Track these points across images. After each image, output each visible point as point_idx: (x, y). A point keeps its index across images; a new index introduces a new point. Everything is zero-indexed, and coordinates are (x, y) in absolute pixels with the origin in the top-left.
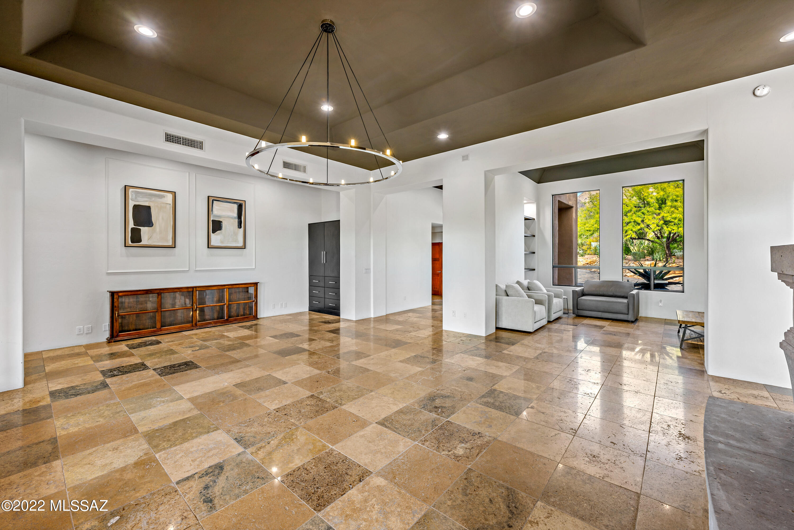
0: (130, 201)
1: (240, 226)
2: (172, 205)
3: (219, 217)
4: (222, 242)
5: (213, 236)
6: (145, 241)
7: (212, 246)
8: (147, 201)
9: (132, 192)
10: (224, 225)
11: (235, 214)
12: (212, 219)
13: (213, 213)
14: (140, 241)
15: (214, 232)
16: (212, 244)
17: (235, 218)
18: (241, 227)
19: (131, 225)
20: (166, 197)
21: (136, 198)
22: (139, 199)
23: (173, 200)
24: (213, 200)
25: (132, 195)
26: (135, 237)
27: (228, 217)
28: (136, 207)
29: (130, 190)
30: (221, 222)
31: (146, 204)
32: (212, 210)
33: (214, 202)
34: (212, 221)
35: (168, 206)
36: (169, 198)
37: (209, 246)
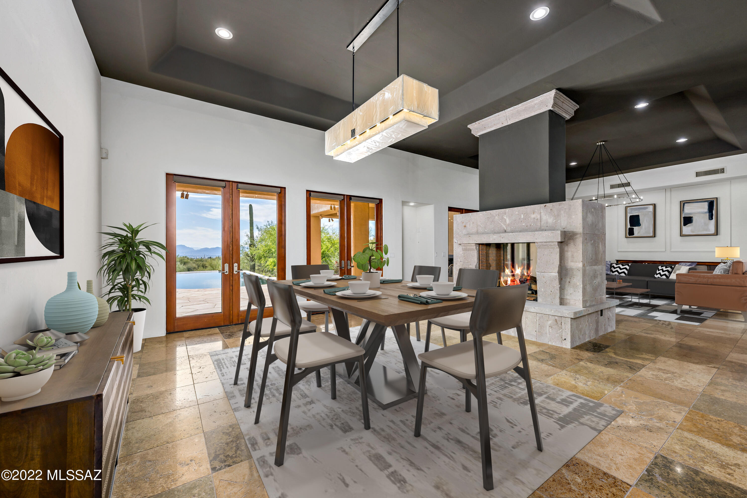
0: (628, 214)
2: (653, 212)
3: (690, 214)
4: (692, 231)
5: (684, 227)
6: (636, 235)
8: (637, 212)
9: (629, 209)
10: (694, 219)
11: (706, 210)
13: (684, 212)
14: (633, 234)
15: (685, 225)
16: (683, 234)
17: (706, 212)
18: (712, 219)
19: (629, 226)
21: (631, 212)
22: (633, 212)
23: (653, 209)
24: (684, 203)
25: (629, 211)
26: (631, 232)
27: (699, 213)
28: (631, 217)
29: (628, 208)
30: (692, 217)
31: (637, 214)
32: (683, 210)
33: (686, 204)
34: (684, 217)
35: (650, 213)
36: (651, 208)
37: (681, 235)
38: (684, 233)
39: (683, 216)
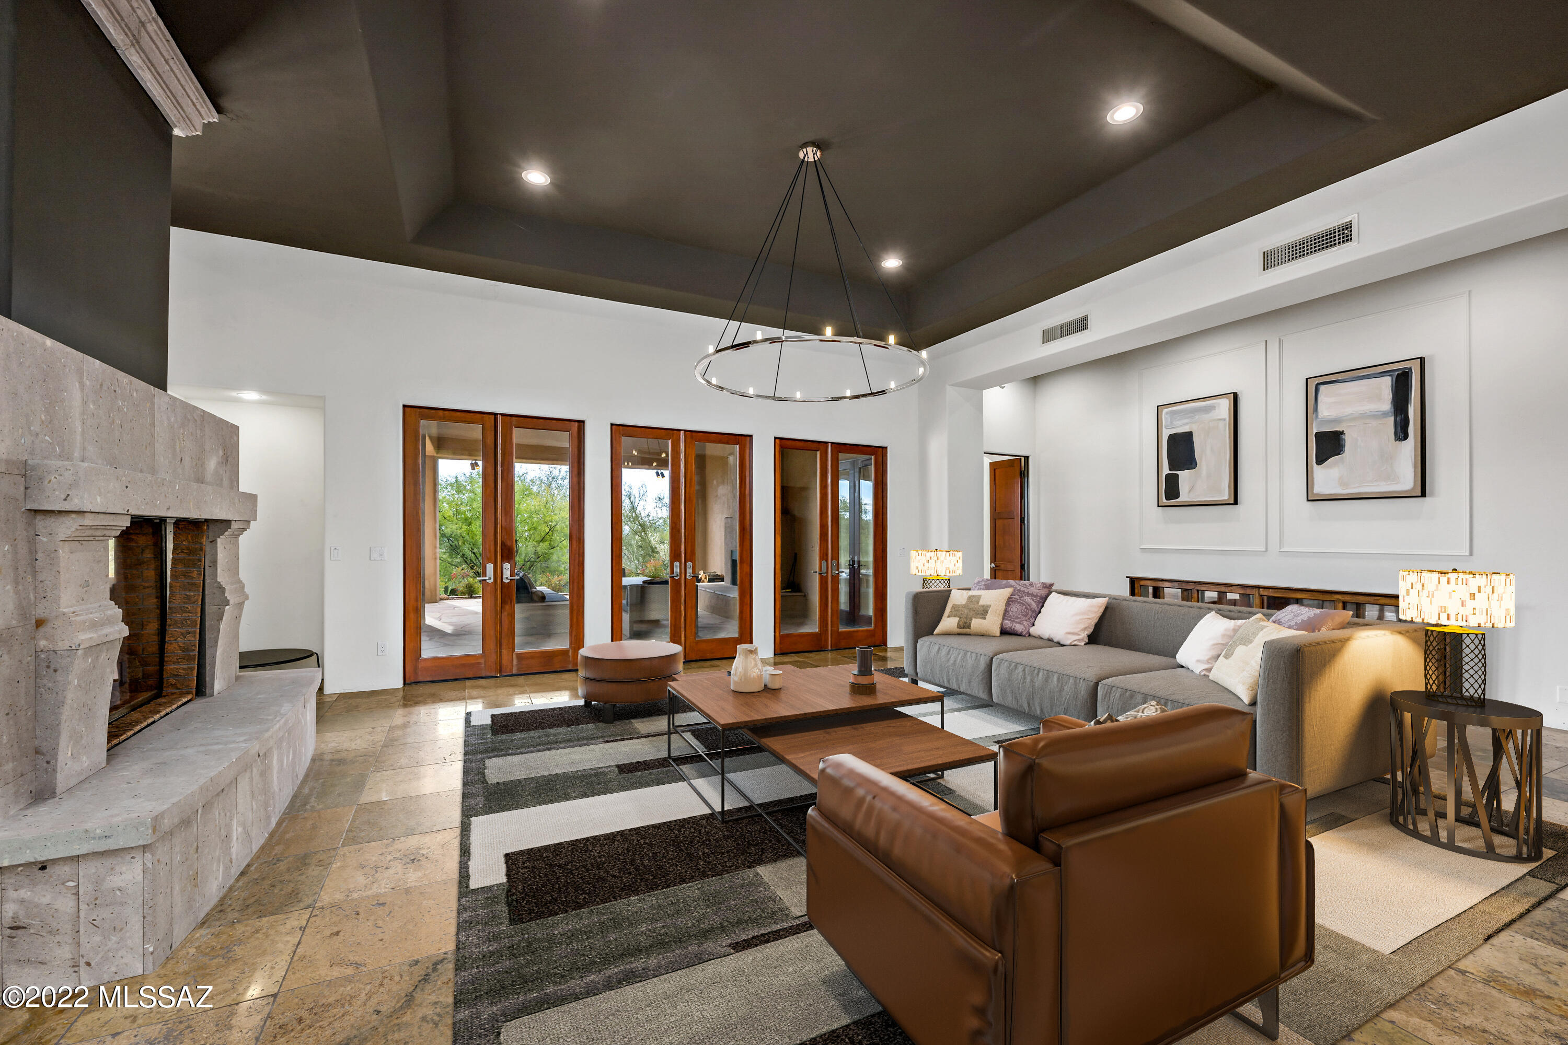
0: (1164, 429)
1: (1402, 433)
2: (1227, 419)
3: (1337, 421)
4: (1342, 483)
5: (1318, 471)
6: (1184, 497)
7: (1317, 494)
8: (1187, 424)
9: (1167, 413)
10: (1349, 441)
11: (1386, 405)
12: (1314, 430)
13: (1317, 416)
14: (1177, 495)
15: (1320, 460)
16: (1315, 491)
17: (1385, 415)
18: (1406, 437)
19: (1166, 470)
20: (1217, 408)
21: (1171, 423)
22: (1176, 423)
23: (1229, 409)
24: (1318, 384)
25: (1166, 419)
26: (1171, 489)
27: (1364, 416)
28: (1173, 438)
29: (1165, 411)
30: (1342, 433)
31: (1185, 429)
32: (1316, 409)
33: (1322, 388)
34: (1317, 435)
35: (1221, 424)
36: (1224, 406)
37: (1312, 498)
38: (1320, 488)
39: (1315, 432)
